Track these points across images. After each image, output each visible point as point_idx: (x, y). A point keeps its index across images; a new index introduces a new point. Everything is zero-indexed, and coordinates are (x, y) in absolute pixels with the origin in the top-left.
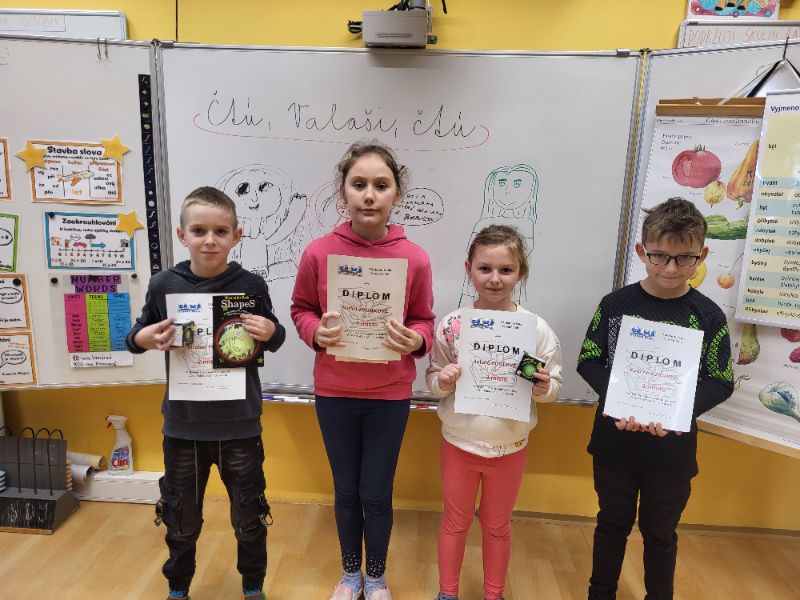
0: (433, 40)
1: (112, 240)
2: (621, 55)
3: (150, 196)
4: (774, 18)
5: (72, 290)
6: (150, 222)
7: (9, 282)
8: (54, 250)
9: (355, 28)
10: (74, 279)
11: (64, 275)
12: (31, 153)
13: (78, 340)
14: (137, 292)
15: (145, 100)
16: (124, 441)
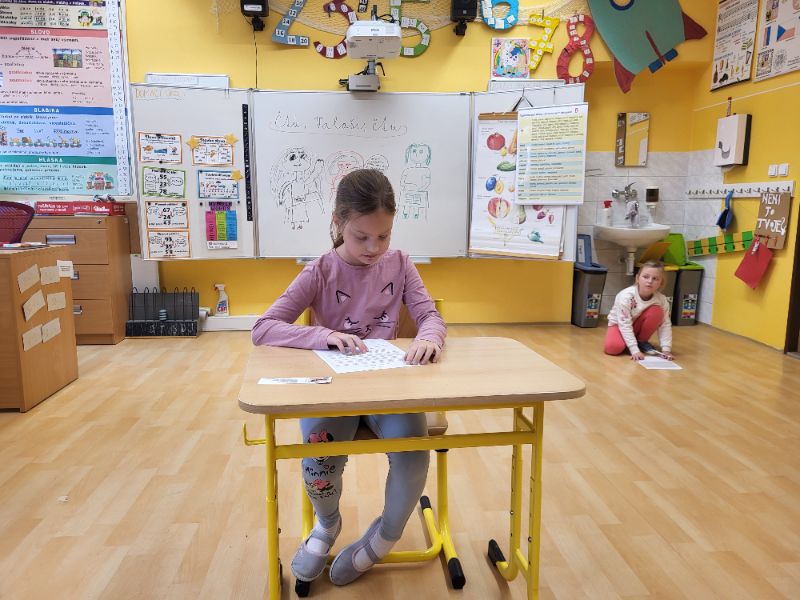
0: (379, 88)
1: (229, 184)
2: (462, 94)
3: (247, 163)
4: (528, 79)
5: (209, 209)
6: (246, 175)
7: (180, 205)
8: (202, 189)
9: (344, 83)
10: (211, 204)
11: (206, 201)
12: (193, 141)
13: (211, 236)
14: (241, 211)
15: (245, 116)
16: (224, 297)
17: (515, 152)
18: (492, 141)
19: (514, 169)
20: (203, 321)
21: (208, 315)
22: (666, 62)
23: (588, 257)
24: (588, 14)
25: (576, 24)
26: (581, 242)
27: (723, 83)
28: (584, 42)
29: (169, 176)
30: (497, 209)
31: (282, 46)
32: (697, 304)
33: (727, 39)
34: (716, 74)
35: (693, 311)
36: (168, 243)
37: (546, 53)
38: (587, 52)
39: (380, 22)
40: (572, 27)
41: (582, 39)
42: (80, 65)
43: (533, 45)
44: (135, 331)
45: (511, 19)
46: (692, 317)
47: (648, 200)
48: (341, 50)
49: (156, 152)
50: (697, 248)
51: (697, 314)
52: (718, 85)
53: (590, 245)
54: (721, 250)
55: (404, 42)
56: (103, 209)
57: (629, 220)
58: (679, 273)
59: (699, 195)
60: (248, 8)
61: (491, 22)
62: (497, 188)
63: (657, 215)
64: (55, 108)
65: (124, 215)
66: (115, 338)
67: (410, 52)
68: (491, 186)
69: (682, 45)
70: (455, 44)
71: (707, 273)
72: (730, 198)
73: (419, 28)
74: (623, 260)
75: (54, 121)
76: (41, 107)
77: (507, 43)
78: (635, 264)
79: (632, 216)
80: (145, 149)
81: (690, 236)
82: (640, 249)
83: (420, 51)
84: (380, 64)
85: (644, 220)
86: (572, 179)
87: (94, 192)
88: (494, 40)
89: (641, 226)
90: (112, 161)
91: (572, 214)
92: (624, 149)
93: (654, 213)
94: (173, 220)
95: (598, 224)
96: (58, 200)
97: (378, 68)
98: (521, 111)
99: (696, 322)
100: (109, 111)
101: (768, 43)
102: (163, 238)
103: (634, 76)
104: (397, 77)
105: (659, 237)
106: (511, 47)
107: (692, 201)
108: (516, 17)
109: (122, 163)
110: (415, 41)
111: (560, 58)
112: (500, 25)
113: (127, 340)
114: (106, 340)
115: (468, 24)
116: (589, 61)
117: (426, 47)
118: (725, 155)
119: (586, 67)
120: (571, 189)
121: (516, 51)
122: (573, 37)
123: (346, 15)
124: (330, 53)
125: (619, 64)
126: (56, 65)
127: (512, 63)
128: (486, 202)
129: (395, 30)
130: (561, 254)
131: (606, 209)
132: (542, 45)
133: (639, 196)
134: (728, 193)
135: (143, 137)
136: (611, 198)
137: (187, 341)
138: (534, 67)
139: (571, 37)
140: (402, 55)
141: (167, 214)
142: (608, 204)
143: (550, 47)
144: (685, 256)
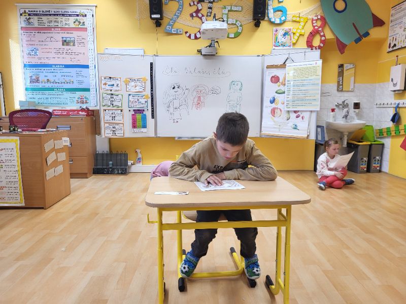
0: (217, 53)
1: (143, 101)
2: (258, 56)
3: (152, 90)
4: (292, 48)
5: (133, 113)
6: (151, 96)
7: (120, 111)
8: (130, 103)
9: (199, 51)
10: (134, 110)
11: (132, 109)
12: (126, 80)
13: (134, 126)
14: (148, 114)
15: (151, 68)
16: (140, 156)
17: (285, 84)
18: (273, 79)
19: (284, 93)
20: (130, 167)
21: (132, 164)
22: (364, 38)
23: (323, 137)
24: (323, 15)
25: (316, 20)
26: (319, 130)
27: (394, 49)
28: (320, 29)
29: (115, 97)
30: (276, 112)
31: (169, 34)
32: (381, 161)
33: (395, 26)
34: (390, 44)
35: (379, 165)
36: (114, 129)
37: (300, 35)
38: (322, 34)
39: (217, 21)
40: (314, 22)
41: (319, 27)
42: (74, 45)
43: (294, 31)
44: (98, 171)
45: (283, 18)
46: (378, 168)
47: (355, 108)
48: (198, 36)
49: (109, 85)
50: (381, 133)
51: (380, 167)
52: (391, 49)
53: (324, 131)
54: (393, 133)
55: (230, 31)
56: (84, 113)
57: (344, 119)
58: (370, 146)
59: (381, 106)
60: (154, 16)
61: (273, 20)
62: (276, 102)
63: (359, 116)
64: (62, 65)
65: (93, 116)
66: (88, 175)
67: (233, 36)
68: (273, 101)
69: (372, 29)
70: (255, 31)
71: (386, 145)
72: (398, 107)
73: (237, 24)
74: (341, 139)
75: (62, 71)
76: (55, 65)
77: (281, 31)
78: (348, 140)
79: (346, 117)
80: (104, 84)
81: (377, 127)
82: (350, 133)
83: (237, 35)
84: (217, 42)
85: (353, 118)
86: (314, 98)
87: (80, 105)
88: (275, 28)
89: (351, 122)
90: (88, 90)
91: (314, 115)
92: (342, 82)
93: (357, 115)
94: (116, 118)
95: (328, 121)
96: (63, 109)
97: (216, 44)
98: (287, 64)
99: (380, 171)
100: (87, 67)
102: (112, 126)
103: (347, 45)
104: (225, 48)
105: (360, 127)
106: (283, 32)
107: (378, 109)
108: (285, 17)
109: (93, 91)
110: (235, 30)
111: (308, 38)
112: (278, 21)
113: (94, 176)
114: (83, 176)
115: (261, 22)
116: (323, 38)
117: (240, 33)
118: (395, 85)
119: (322, 41)
120: (314, 103)
121: (285, 34)
122: (315, 26)
123: (201, 18)
124: (193, 37)
125: (339, 40)
126: (63, 45)
127: (283, 40)
128: (270, 109)
129: (224, 26)
130: (308, 136)
131: (332, 113)
132: (299, 31)
133: (349, 106)
134: (396, 105)
135: (103, 78)
136: (335, 107)
137: (122, 177)
138: (295, 42)
139: (314, 27)
140: (228, 37)
141: (114, 115)
142: (333, 110)
143: (303, 32)
144: (374, 137)
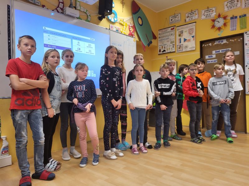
22: (150, 44)
33: (164, 40)
34: (160, 50)
40: (130, 28)
41: (133, 32)
43: (121, 30)
45: (116, 19)
52: (161, 53)
61: (110, 19)
73: (87, 13)
77: (114, 27)
88: (111, 25)
101: (180, 42)
103: (145, 47)
106: (116, 29)
112: (113, 21)
125: (142, 42)
132: (124, 31)
139: (130, 31)
